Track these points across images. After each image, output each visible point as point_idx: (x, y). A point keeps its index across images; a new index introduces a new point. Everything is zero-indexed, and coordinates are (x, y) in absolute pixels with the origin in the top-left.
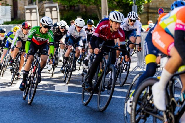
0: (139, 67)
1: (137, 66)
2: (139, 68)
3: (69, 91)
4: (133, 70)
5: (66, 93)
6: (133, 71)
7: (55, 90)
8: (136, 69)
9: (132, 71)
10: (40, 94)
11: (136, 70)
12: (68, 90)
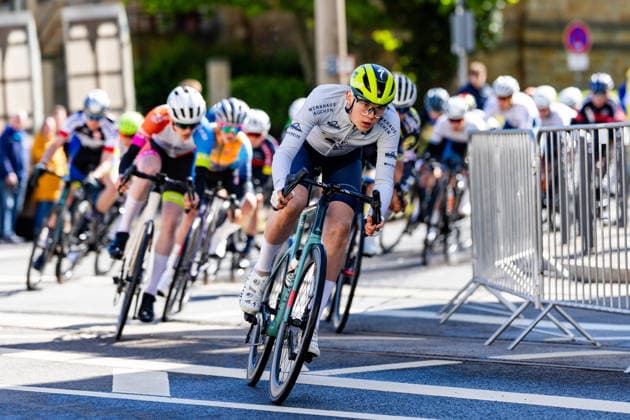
0: (484, 285)
1: (474, 280)
2: (482, 288)
3: (174, 394)
4: (456, 297)
5: (163, 403)
6: (457, 302)
7: (110, 390)
8: (471, 294)
9: (451, 305)
10: (45, 408)
11: (470, 299)
12: (171, 391)
